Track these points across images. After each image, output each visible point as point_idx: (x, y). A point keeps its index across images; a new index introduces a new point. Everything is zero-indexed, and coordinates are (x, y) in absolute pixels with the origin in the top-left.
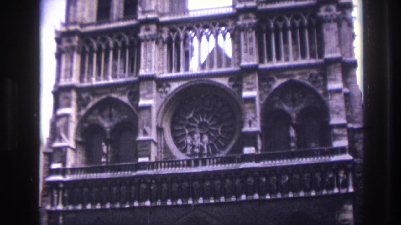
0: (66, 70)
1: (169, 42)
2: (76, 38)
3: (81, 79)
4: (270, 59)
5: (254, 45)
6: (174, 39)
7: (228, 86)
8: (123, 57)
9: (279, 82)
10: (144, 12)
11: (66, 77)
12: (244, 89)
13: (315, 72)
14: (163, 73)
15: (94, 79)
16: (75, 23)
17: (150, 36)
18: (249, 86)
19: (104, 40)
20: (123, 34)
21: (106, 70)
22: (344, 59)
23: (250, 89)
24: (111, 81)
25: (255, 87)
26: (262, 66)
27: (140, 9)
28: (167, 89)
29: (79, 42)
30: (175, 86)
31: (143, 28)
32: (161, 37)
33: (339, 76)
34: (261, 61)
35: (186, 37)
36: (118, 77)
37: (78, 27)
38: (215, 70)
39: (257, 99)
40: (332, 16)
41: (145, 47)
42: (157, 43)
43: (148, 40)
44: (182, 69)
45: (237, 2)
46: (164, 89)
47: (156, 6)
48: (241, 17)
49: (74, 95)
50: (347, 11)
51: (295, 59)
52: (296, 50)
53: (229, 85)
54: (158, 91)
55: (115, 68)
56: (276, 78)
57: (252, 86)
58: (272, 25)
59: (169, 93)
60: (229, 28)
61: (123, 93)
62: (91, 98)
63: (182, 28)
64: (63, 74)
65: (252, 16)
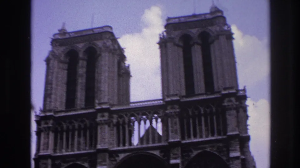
0: (44, 144)
1: (118, 125)
2: (51, 121)
3: (55, 150)
4: (189, 137)
5: (178, 127)
6: (121, 123)
7: (159, 156)
8: (85, 136)
9: (195, 153)
10: (100, 104)
11: (44, 149)
12: (171, 159)
13: (221, 145)
14: (113, 147)
15: (64, 151)
16: (50, 111)
17: (105, 120)
18: (174, 156)
19: (71, 123)
20: (85, 119)
21: (73, 144)
22: (241, 135)
23: (175, 158)
24: (77, 152)
25: (178, 157)
26: (183, 142)
27: (97, 101)
28: (117, 158)
29: (53, 124)
30: (122, 156)
31: (99, 115)
32: (112, 121)
33: (238, 147)
34: (183, 138)
35: (130, 121)
36: (81, 149)
37: (52, 114)
38: (151, 145)
39: (180, 165)
40: (232, 105)
41: (101, 129)
42: (109, 126)
43: (103, 124)
44: (127, 144)
45: (165, 97)
46: (114, 158)
47: (108, 99)
48: (169, 108)
49: (49, 161)
50: (243, 101)
51: (207, 137)
52: (207, 130)
53: (161, 155)
54: (110, 160)
55: (79, 143)
56: (193, 150)
57: (177, 156)
58: (190, 113)
59: (118, 161)
60: (161, 115)
61: (85, 161)
62: (62, 164)
63: (126, 115)
64: (42, 147)
65: (177, 106)
